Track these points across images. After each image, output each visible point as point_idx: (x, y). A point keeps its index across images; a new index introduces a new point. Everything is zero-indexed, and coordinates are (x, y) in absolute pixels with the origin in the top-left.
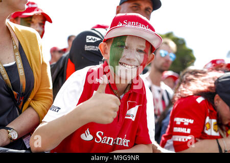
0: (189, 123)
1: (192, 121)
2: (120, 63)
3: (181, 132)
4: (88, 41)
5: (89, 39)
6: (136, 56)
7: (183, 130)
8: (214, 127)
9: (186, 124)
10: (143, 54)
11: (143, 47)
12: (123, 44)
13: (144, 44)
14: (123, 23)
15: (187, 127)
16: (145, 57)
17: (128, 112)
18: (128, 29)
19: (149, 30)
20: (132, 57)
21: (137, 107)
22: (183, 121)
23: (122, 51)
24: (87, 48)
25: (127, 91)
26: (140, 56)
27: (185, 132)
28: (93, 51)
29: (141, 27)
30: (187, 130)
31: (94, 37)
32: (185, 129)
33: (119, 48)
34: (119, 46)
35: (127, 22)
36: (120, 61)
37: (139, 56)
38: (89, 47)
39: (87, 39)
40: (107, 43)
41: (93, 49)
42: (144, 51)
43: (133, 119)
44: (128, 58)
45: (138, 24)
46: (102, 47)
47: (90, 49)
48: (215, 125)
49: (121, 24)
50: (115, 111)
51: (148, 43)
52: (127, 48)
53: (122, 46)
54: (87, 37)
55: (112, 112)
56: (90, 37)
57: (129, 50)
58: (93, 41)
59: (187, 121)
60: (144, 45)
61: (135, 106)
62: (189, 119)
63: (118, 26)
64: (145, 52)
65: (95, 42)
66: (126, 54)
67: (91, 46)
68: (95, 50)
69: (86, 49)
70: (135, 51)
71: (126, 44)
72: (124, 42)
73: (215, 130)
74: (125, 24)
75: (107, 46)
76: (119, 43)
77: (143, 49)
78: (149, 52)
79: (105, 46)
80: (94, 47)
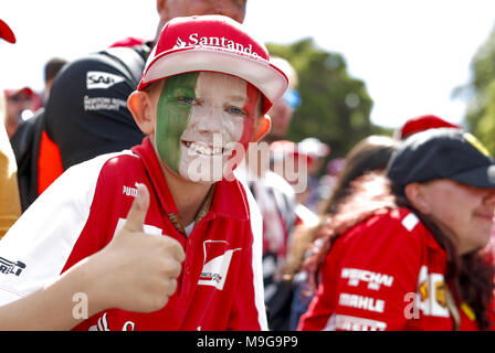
0: (382, 286)
1: (388, 281)
2: (185, 143)
3: (360, 306)
4: (91, 85)
5: (95, 80)
6: (224, 123)
7: (364, 303)
8: (437, 295)
9: (374, 286)
10: (240, 119)
11: (240, 99)
12: (189, 94)
13: (242, 93)
14: (187, 41)
15: (374, 295)
16: (246, 124)
17: (206, 269)
18: (200, 55)
19: (255, 55)
20: (212, 126)
21: (229, 254)
22: (366, 279)
23: (188, 111)
24: (90, 104)
25: (204, 213)
26: (235, 122)
27: (371, 308)
28: (105, 110)
29: (233, 49)
30: (374, 304)
31: (106, 75)
32: (371, 301)
33: (181, 105)
34: (179, 99)
35: (198, 39)
36: (183, 138)
37: (232, 124)
38: (94, 100)
39: (89, 81)
40: (147, 92)
41: (105, 107)
42: (245, 109)
43: (220, 286)
44: (204, 128)
45: (226, 43)
46: (136, 104)
47: (98, 107)
48: (439, 288)
49: (184, 44)
50: (171, 278)
51: (252, 89)
52: (199, 103)
53: (188, 99)
54: (90, 74)
55: (165, 283)
56: (96, 75)
57: (205, 108)
58: (105, 86)
59: (377, 280)
60: (244, 95)
61: (223, 253)
62: (383, 273)
63: (175, 48)
64: (246, 112)
65: (110, 88)
66: (199, 118)
67: (99, 99)
68: (111, 107)
69: (86, 107)
70: (221, 110)
71: (198, 94)
72: (192, 89)
73: (439, 302)
74: (193, 43)
75: (148, 101)
76: (179, 92)
77: (240, 105)
78: (256, 113)
79: (144, 99)
80: (107, 100)
